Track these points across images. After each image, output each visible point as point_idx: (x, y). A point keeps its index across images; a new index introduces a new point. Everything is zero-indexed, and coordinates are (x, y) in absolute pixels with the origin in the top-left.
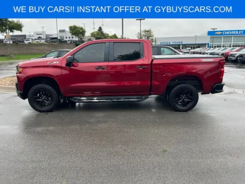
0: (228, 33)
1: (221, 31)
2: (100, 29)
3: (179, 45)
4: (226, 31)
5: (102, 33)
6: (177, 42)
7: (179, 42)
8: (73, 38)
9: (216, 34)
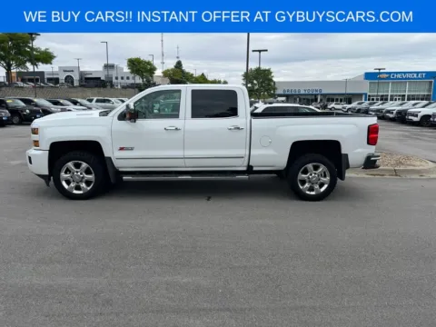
0: (399, 76)
1: (387, 73)
2: (179, 65)
3: (316, 95)
4: (397, 73)
5: (183, 71)
6: (311, 89)
7: (316, 91)
8: (134, 78)
9: (380, 78)
